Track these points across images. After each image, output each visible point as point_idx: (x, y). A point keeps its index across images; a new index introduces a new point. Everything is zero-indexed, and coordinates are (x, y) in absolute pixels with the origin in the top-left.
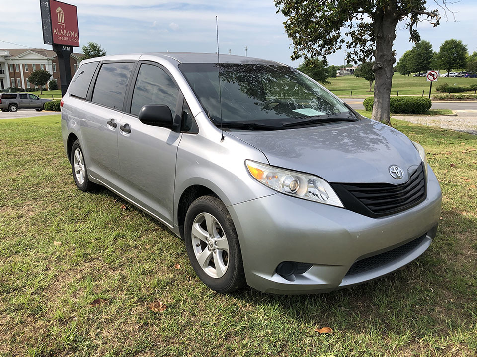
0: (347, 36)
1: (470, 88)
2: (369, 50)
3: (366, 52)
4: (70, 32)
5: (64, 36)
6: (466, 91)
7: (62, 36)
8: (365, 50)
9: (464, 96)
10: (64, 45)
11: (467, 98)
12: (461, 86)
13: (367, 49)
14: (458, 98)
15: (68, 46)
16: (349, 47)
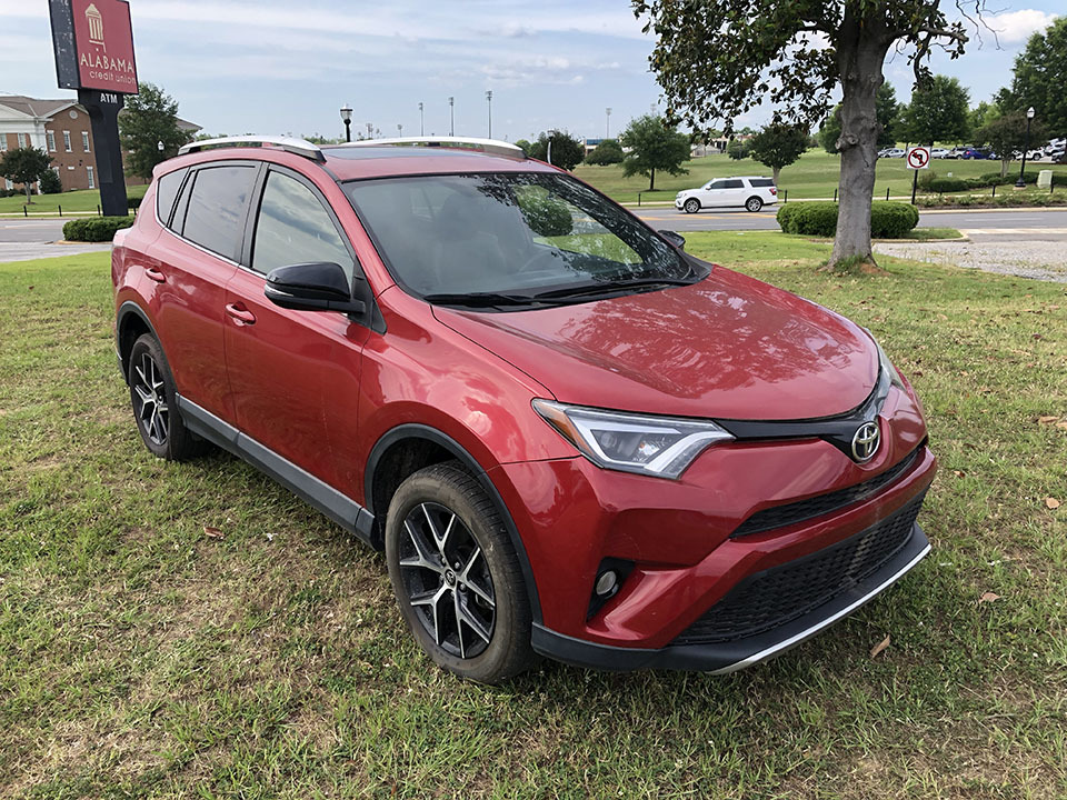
0: (774, 76)
1: (982, 181)
2: (818, 107)
3: (812, 110)
4: (116, 61)
5: (103, 71)
6: (974, 188)
7: (99, 69)
8: (809, 107)
9: (974, 198)
10: (105, 92)
11: (981, 204)
12: (963, 178)
13: (813, 103)
14: (964, 205)
15: (114, 93)
16: (776, 99)
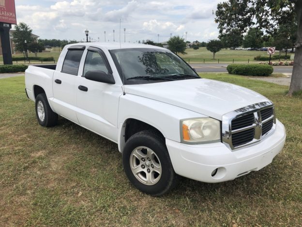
4: (9, 13)
5: (5, 16)
10: (5, 23)
15: (8, 24)
